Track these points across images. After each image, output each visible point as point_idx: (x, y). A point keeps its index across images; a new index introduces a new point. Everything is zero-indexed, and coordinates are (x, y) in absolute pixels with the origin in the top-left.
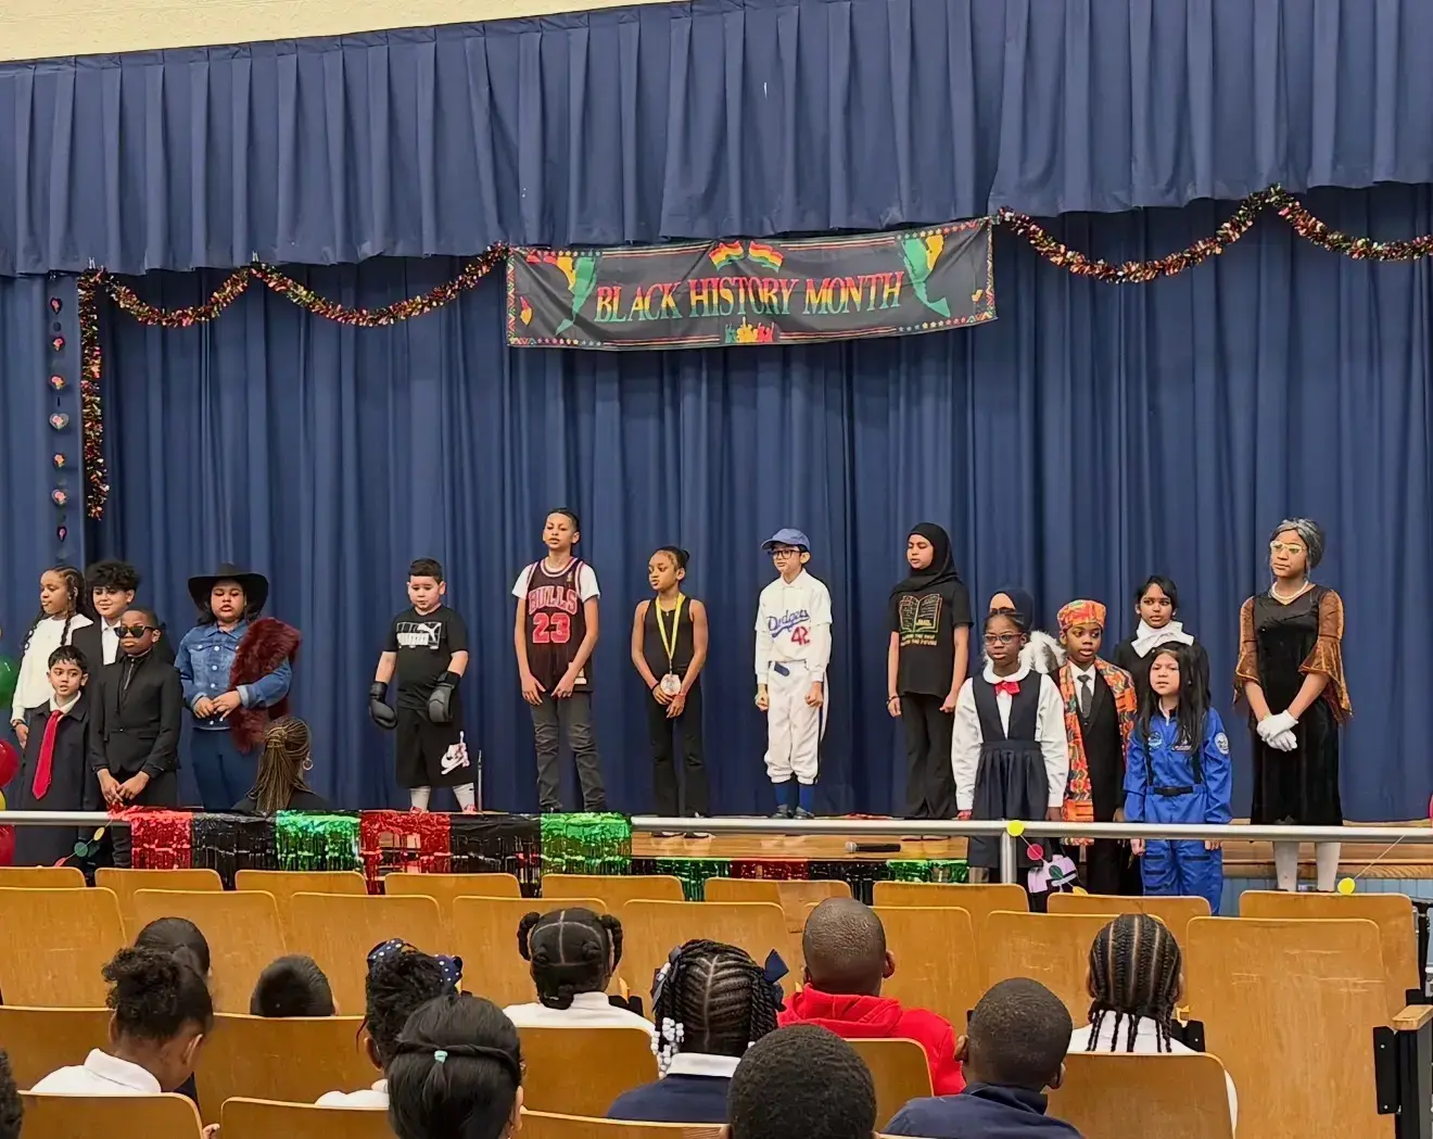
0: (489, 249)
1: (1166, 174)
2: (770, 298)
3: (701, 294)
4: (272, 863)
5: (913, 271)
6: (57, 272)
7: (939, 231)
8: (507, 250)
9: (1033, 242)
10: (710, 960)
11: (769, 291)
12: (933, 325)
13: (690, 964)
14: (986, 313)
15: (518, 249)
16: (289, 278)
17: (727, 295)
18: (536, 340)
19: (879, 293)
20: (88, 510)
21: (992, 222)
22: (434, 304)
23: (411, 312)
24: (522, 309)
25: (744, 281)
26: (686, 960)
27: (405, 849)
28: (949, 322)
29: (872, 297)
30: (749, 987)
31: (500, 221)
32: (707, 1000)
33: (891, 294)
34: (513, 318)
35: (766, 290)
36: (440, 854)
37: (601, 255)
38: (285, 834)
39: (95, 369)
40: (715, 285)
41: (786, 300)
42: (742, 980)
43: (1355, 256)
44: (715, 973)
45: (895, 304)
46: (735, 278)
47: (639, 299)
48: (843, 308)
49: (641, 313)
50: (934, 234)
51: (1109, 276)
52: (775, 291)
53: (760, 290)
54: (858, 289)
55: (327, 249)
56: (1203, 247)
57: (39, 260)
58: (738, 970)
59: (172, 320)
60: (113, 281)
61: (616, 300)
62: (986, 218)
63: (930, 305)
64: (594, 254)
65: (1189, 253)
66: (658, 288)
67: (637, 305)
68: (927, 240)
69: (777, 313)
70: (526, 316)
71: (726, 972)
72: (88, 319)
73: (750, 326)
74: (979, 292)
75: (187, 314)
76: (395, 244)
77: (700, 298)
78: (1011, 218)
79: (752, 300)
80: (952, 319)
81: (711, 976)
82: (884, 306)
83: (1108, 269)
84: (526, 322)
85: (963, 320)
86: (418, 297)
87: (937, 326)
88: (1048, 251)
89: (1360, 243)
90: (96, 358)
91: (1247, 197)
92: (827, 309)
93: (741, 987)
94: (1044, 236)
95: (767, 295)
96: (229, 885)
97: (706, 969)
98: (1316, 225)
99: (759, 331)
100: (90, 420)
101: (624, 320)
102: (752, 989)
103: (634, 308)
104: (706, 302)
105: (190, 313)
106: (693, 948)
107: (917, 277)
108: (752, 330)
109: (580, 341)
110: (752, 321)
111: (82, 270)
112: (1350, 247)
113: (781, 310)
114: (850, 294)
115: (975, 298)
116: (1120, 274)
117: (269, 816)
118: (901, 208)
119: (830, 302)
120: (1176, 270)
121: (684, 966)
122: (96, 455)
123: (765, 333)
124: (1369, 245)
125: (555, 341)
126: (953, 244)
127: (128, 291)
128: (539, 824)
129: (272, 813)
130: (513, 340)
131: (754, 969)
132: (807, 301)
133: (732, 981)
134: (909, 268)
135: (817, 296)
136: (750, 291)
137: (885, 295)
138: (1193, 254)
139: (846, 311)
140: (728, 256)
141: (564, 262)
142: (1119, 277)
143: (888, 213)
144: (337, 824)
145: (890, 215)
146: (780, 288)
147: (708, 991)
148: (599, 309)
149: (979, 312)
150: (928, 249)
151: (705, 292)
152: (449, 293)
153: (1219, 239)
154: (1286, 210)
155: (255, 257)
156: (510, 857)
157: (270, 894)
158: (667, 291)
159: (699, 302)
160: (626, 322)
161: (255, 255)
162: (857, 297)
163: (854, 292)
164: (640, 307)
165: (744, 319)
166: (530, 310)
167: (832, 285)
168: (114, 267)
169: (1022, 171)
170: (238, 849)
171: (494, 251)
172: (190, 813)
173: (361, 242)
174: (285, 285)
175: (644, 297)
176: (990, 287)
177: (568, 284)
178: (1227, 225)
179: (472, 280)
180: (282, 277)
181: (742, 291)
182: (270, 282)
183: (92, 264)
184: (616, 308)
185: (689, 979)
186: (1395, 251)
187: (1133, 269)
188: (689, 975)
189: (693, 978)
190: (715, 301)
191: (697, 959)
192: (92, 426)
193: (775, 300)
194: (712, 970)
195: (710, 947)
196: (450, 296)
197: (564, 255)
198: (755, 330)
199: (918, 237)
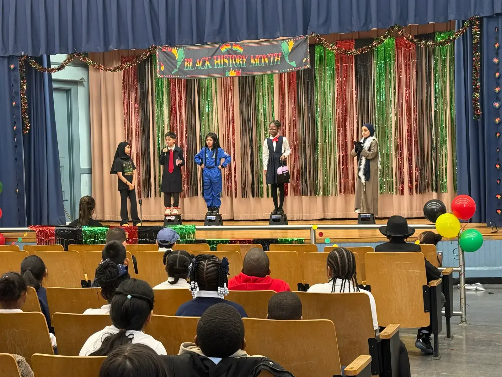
0: (150, 47)
1: (363, 22)
2: (239, 62)
3: (218, 61)
4: (80, 242)
5: (284, 52)
6: (12, 56)
7: (292, 40)
8: (156, 47)
9: (322, 43)
10: (205, 262)
11: (239, 59)
12: (291, 69)
13: (199, 264)
14: (307, 66)
15: (159, 47)
16: (86, 57)
17: (227, 61)
18: (166, 76)
19: (274, 59)
20: (23, 132)
21: (309, 36)
22: (133, 65)
23: (126, 67)
24: (161, 66)
25: (231, 57)
26: (197, 262)
28: (296, 69)
29: (272, 61)
30: (217, 270)
31: (154, 38)
32: (205, 275)
33: (278, 60)
34: (159, 69)
35: (238, 59)
36: (135, 239)
37: (186, 48)
38: (86, 234)
39: (25, 87)
40: (222, 58)
41: (244, 62)
42: (215, 267)
43: (422, 46)
44: (207, 266)
45: (279, 63)
46: (228, 55)
47: (198, 62)
48: (263, 64)
49: (199, 67)
51: (346, 53)
52: (241, 59)
53: (236, 59)
55: (99, 48)
56: (375, 44)
57: (6, 52)
58: (214, 264)
59: (49, 71)
60: (30, 59)
61: (191, 63)
62: (307, 35)
63: (289, 63)
64: (184, 48)
65: (370, 46)
66: (204, 59)
68: (289, 43)
70: (163, 68)
71: (210, 266)
72: (22, 71)
73: (233, 71)
74: (305, 59)
75: (54, 69)
76: (120, 46)
78: (315, 35)
79: (234, 62)
80: (297, 68)
81: (205, 267)
82: (275, 64)
83: (346, 51)
84: (163, 70)
85: (300, 68)
86: (128, 63)
87: (292, 70)
88: (326, 46)
89: (423, 42)
90: (25, 83)
91: (388, 28)
92: (258, 65)
93: (215, 270)
94: (325, 41)
95: (239, 61)
96: (66, 249)
97: (204, 265)
98: (410, 36)
99: (236, 72)
100: (23, 103)
101: (193, 69)
102: (219, 271)
103: (197, 65)
104: (219, 63)
107: (285, 55)
109: (180, 76)
110: (234, 69)
111: (20, 55)
112: (420, 43)
113: (243, 65)
114: (265, 60)
115: (304, 61)
116: (349, 52)
117: (80, 228)
118: (280, 33)
119: (258, 62)
120: (366, 51)
121: (196, 264)
122: (25, 114)
123: (238, 73)
124: (426, 42)
125: (172, 76)
126: (297, 44)
127: (35, 62)
129: (81, 227)
130: (159, 76)
131: (219, 263)
132: (251, 62)
133: (213, 268)
134: (283, 52)
135: (254, 61)
136: (233, 59)
137: (276, 60)
138: (372, 46)
139: (263, 65)
140: (226, 48)
141: (174, 51)
142: (348, 54)
143: (276, 35)
144: (102, 230)
146: (243, 58)
147: (205, 273)
148: (186, 66)
149: (305, 65)
150: (289, 45)
151: (219, 60)
152: (138, 61)
153: (380, 41)
154: (400, 32)
157: (77, 251)
158: (207, 60)
159: (217, 63)
160: (194, 70)
161: (75, 50)
162: (267, 61)
163: (266, 59)
164: (199, 65)
165: (232, 68)
166: (164, 66)
167: (259, 58)
168: (30, 54)
169: (318, 20)
170: (70, 239)
171: (152, 48)
172: (55, 228)
173: (109, 45)
174: (85, 59)
175: (200, 62)
176: (308, 57)
177: (176, 58)
178: (382, 37)
179: (145, 57)
180: (84, 57)
181: (231, 59)
182: (80, 58)
183: (23, 53)
184: (191, 66)
185: (199, 269)
186: (434, 44)
187: (353, 51)
188: (199, 267)
190: (222, 63)
191: (201, 262)
192: (24, 105)
193: (241, 62)
194: (206, 265)
195: (204, 257)
196: (138, 62)
197: (174, 49)
198: (235, 72)
199: (286, 41)
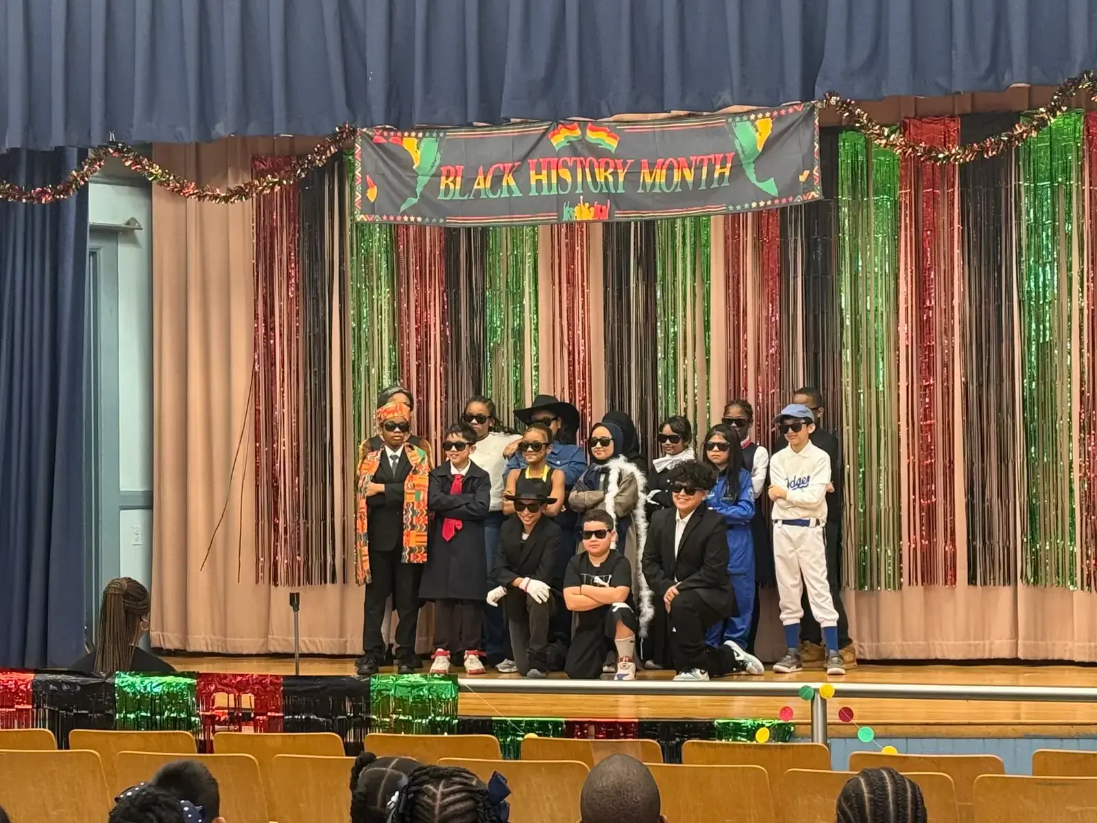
0: (337, 129)
1: (985, 63)
2: (606, 178)
3: (540, 174)
4: (107, 723)
5: (743, 152)
7: (768, 114)
8: (355, 131)
9: (858, 125)
10: (437, 787)
11: (606, 171)
12: (762, 204)
13: (417, 792)
14: (813, 193)
15: (365, 130)
16: (144, 157)
17: (567, 177)
18: (381, 217)
19: (711, 173)
21: (819, 105)
22: (285, 182)
23: (263, 190)
24: (368, 188)
25: (581, 162)
26: (413, 788)
27: (240, 709)
28: (777, 202)
29: (704, 177)
30: (473, 810)
31: (349, 103)
33: (722, 175)
34: (360, 196)
35: (602, 170)
36: (273, 714)
37: (445, 135)
38: (123, 695)
40: (554, 165)
41: (621, 179)
42: (468, 804)
44: (443, 799)
45: (726, 184)
46: (573, 159)
47: (481, 177)
48: (676, 187)
49: (482, 192)
50: (764, 117)
51: (931, 158)
52: (611, 170)
53: (596, 170)
54: (690, 169)
55: (181, 129)
56: (1020, 131)
58: (464, 794)
59: (31, 197)
61: (459, 179)
62: (813, 102)
63: (758, 184)
64: (438, 135)
65: (1006, 136)
66: (499, 167)
67: (479, 184)
68: (757, 123)
69: (613, 191)
70: (372, 194)
71: (452, 798)
73: (587, 205)
74: (807, 173)
75: (46, 192)
76: (247, 125)
77: (539, 177)
78: (837, 102)
79: (589, 179)
80: (780, 199)
81: (438, 803)
82: (715, 185)
83: (930, 151)
84: (372, 200)
85: (791, 199)
86: (269, 176)
87: (766, 205)
88: (872, 133)
91: (1062, 83)
92: (660, 188)
93: (467, 811)
94: (869, 120)
95: (603, 174)
96: (63, 743)
97: (433, 797)
99: (596, 209)
101: (466, 197)
102: (478, 812)
103: (476, 187)
104: (545, 182)
105: (49, 191)
106: (419, 776)
107: (746, 158)
108: (589, 208)
109: (424, 218)
110: (589, 199)
113: (616, 187)
114: (683, 174)
115: (802, 178)
116: (941, 156)
117: (107, 677)
118: (732, 93)
119: (663, 180)
120: (994, 153)
121: (412, 795)
123: (601, 211)
125: (399, 218)
126: (781, 127)
128: (368, 685)
129: (110, 675)
130: (361, 217)
131: (478, 792)
132: (641, 180)
133: (459, 806)
134: (739, 149)
135: (651, 176)
136: (587, 170)
137: (716, 175)
138: (1010, 137)
139: (679, 190)
140: (565, 137)
141: (410, 143)
142: (939, 159)
143: (720, 98)
144: (174, 684)
145: (723, 98)
146: (616, 168)
147: (437, 818)
148: (442, 187)
149: (806, 192)
150: (757, 131)
151: (544, 172)
152: (299, 172)
153: (1035, 123)
155: (112, 137)
156: (340, 717)
157: (95, 752)
158: (507, 171)
159: (539, 182)
160: (468, 200)
161: (112, 134)
162: (690, 177)
163: (687, 172)
164: (482, 186)
165: (581, 197)
166: (376, 188)
167: (665, 166)
169: (848, 58)
170: (77, 710)
171: (342, 132)
172: (32, 675)
173: (215, 121)
174: (141, 164)
175: (485, 178)
176: (816, 168)
177: (414, 164)
178: (1042, 110)
179: (320, 160)
180: (139, 156)
181: (579, 171)
182: (127, 161)
184: (458, 187)
185: (419, 807)
187: (953, 151)
188: (418, 804)
189: (422, 806)
190: (554, 181)
191: (425, 786)
193: (611, 179)
194: (439, 796)
195: (436, 774)
196: (300, 175)
197: (409, 136)
198: (592, 209)
199: (749, 119)
